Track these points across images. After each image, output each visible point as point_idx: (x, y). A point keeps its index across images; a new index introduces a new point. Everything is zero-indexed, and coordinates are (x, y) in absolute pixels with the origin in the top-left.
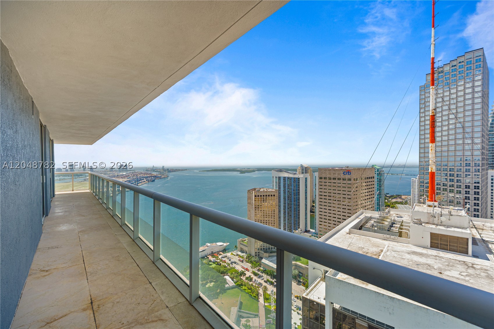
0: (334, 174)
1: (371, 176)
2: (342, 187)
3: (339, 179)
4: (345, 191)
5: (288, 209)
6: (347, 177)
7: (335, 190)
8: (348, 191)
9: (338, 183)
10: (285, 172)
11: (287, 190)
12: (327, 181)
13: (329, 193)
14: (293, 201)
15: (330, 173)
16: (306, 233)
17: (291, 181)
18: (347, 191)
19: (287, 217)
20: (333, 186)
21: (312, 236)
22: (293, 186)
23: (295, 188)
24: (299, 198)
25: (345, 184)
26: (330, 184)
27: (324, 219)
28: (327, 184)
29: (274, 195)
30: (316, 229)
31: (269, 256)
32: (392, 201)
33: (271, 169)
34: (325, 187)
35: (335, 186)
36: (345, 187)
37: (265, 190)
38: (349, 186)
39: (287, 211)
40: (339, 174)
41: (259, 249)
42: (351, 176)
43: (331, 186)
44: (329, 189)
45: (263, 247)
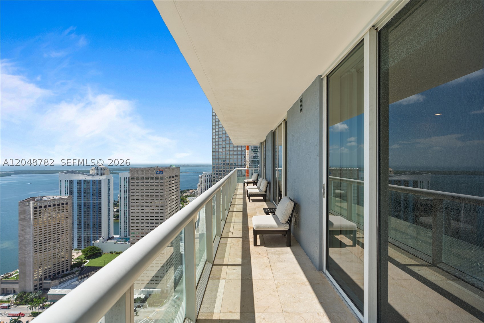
0: (147, 173)
1: (177, 175)
2: (154, 186)
3: (152, 178)
4: (158, 189)
5: (85, 217)
6: (160, 176)
7: (148, 189)
8: (161, 189)
9: (151, 182)
10: (79, 173)
11: (82, 195)
12: (140, 181)
13: (141, 193)
14: (91, 207)
15: (142, 173)
16: (109, 241)
17: (89, 184)
18: (159, 190)
19: (83, 228)
20: (146, 186)
21: (118, 241)
22: (91, 190)
23: (95, 192)
24: (101, 202)
25: (158, 182)
26: (142, 183)
27: (136, 220)
28: (140, 184)
29: (67, 204)
30: (120, 233)
31: (60, 283)
32: (183, 195)
33: (58, 170)
34: (137, 188)
35: (148, 186)
36: (158, 186)
37: (52, 198)
38: (162, 184)
39: (82, 220)
40: (151, 174)
41: (41, 279)
42: (163, 175)
43: (143, 186)
44: (141, 189)
45: (48, 275)
